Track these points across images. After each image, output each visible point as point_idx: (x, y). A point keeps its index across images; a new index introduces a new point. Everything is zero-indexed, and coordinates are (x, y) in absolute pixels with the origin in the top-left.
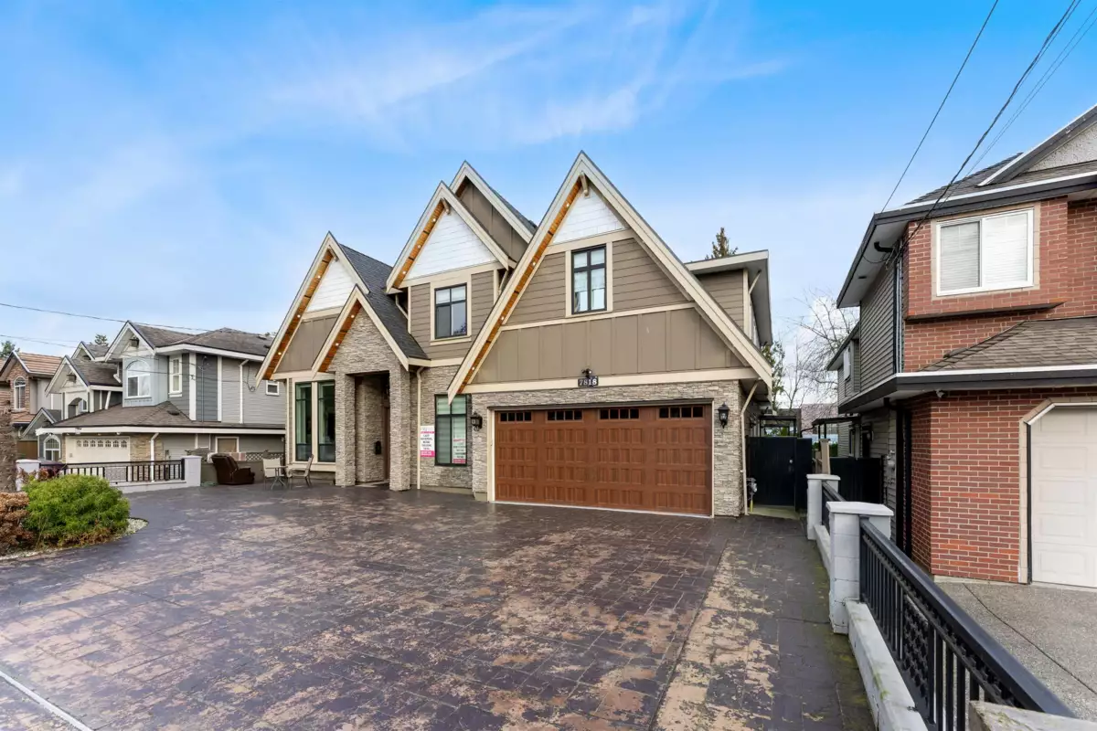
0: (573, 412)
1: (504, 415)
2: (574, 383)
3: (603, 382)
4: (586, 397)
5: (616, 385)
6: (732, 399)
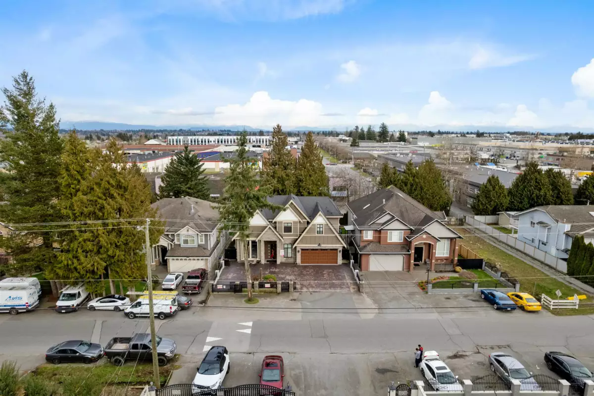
0: (317, 250)
1: (302, 250)
2: (317, 245)
3: (322, 245)
4: (319, 248)
5: (324, 246)
6: (341, 249)
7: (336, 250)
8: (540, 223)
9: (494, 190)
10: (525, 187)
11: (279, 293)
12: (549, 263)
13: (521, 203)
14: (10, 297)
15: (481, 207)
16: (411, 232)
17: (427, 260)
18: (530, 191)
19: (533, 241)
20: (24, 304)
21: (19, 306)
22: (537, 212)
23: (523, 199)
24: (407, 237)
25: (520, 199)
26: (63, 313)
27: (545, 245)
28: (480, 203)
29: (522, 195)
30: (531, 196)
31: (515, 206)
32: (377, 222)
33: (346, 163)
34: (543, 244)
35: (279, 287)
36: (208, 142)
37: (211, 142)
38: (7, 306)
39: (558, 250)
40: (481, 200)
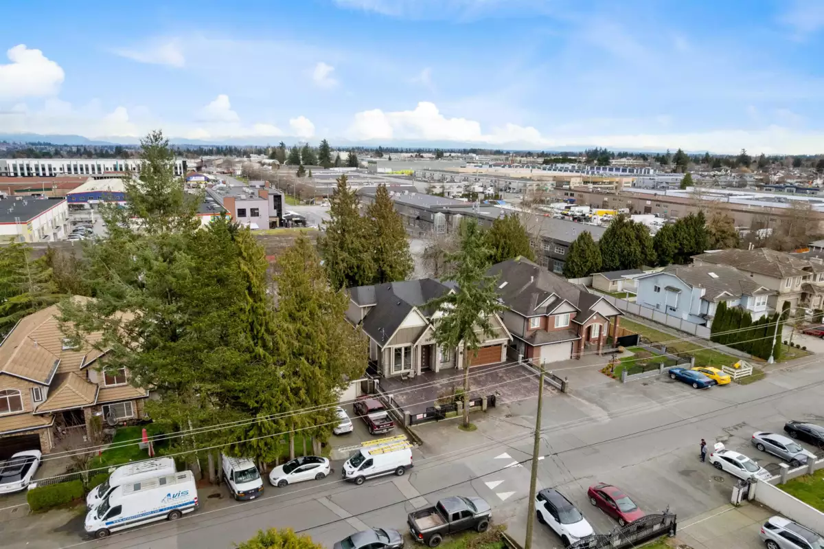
5: (488, 343)
6: (506, 343)
7: (500, 345)
8: (669, 288)
9: (589, 248)
10: (615, 243)
11: (485, 411)
12: (686, 330)
13: (613, 261)
14: (169, 495)
15: (576, 269)
16: (577, 314)
17: (586, 342)
18: (621, 248)
19: (658, 306)
20: (191, 500)
21: (183, 505)
22: (663, 276)
23: (614, 257)
24: (574, 319)
25: (611, 257)
26: (253, 499)
27: (674, 310)
28: (574, 264)
29: (613, 252)
30: (622, 252)
31: (606, 265)
32: (543, 306)
33: (312, 203)
34: (671, 309)
35: (485, 403)
36: (50, 169)
37: (55, 169)
38: (165, 509)
39: (691, 315)
40: (576, 260)
